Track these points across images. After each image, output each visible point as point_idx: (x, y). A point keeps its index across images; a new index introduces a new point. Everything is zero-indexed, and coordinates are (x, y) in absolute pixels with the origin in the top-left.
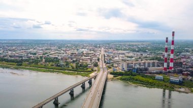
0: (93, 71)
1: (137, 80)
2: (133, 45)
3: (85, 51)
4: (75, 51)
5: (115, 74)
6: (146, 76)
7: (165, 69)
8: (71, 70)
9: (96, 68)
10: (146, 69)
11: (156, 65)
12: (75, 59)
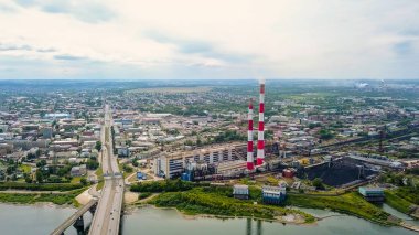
0: (85, 184)
1: (194, 202)
2: (175, 97)
3: (62, 118)
4: (36, 121)
5: (143, 190)
6: (214, 189)
7: (250, 166)
8: (22, 188)
9: (92, 176)
10: (212, 170)
11: (230, 155)
12: (34, 150)
